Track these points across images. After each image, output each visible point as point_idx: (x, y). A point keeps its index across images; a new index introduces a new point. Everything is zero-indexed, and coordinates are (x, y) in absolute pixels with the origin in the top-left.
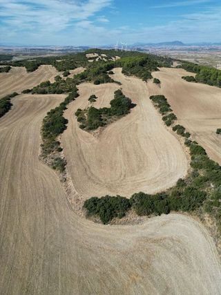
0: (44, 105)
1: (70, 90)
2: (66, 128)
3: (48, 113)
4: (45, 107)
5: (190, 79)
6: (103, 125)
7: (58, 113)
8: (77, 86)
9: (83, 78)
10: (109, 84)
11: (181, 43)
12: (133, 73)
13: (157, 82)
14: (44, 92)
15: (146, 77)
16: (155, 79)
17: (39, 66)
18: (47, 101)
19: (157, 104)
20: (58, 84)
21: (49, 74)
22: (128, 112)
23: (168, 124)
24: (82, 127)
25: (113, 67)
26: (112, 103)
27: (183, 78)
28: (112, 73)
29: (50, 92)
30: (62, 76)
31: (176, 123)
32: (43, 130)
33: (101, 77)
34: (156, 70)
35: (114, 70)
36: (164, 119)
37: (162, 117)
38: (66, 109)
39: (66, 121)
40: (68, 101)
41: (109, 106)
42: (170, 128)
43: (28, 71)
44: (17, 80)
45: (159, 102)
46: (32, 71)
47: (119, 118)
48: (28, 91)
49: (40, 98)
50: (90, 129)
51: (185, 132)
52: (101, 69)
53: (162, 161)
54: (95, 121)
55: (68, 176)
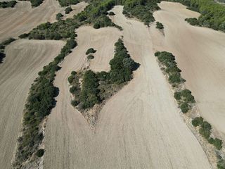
0: (39, 57)
1: (69, 35)
3: (40, 73)
4: (40, 60)
10: (109, 29)
13: (160, 26)
14: (42, 38)
16: (158, 23)
18: (43, 51)
22: (130, 78)
24: (75, 103)
25: (114, 5)
26: (112, 63)
27: (186, 20)
28: (113, 14)
29: (48, 37)
30: (63, 13)
34: (158, 8)
38: (59, 68)
39: (56, 92)
43: (33, 6)
44: (21, 16)
45: (167, 65)
46: (37, 6)
48: (25, 36)
49: (37, 45)
50: (84, 107)
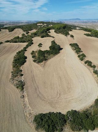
0: (16, 49)
1: (29, 41)
2: (25, 61)
3: (17, 53)
4: (16, 50)
5: (88, 35)
6: (46, 60)
7: (22, 53)
8: (32, 39)
9: (35, 34)
10: (48, 38)
11: (79, 19)
12: (60, 32)
13: (72, 36)
14: (16, 42)
15: (67, 34)
16: (71, 35)
17: (14, 29)
18: (17, 46)
19: (74, 48)
20: (23, 38)
21: (19, 33)
22: (59, 53)
23: (82, 60)
24: (35, 61)
25: (50, 29)
26: (50, 47)
27: (84, 34)
28: (50, 32)
29: (19, 42)
30: (25, 34)
31: (86, 59)
32: (13, 63)
33: (44, 34)
34: (71, 31)
35: (50, 31)
36: (79, 56)
37: (77, 55)
38: (26, 51)
39: (26, 58)
40: (27, 46)
41: (49, 49)
42: (83, 62)
43: (9, 31)
44: (4, 35)
45: (75, 47)
46: (11, 31)
47: (54, 56)
48: (8, 41)
49: (14, 45)
50: (39, 62)
51: (92, 65)
52: (44, 30)
53: (82, 84)
54: (41, 58)
55: (25, 94)
